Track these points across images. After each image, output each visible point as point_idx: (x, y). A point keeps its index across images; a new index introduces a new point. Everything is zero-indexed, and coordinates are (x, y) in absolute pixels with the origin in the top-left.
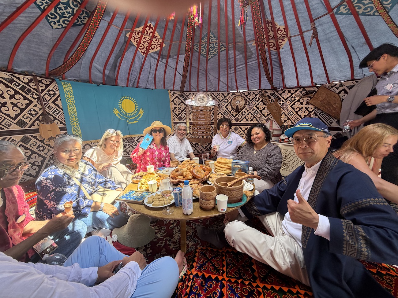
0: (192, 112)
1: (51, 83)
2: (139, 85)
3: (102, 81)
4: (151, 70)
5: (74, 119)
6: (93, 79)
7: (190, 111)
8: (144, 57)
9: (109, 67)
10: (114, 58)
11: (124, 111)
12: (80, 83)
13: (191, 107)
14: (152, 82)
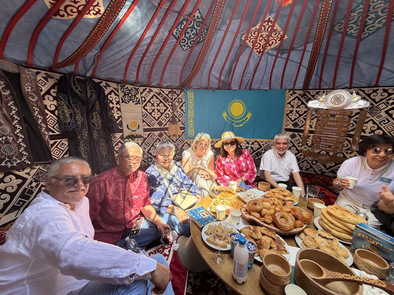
0: (316, 117)
1: (181, 92)
2: (252, 87)
3: (218, 87)
4: (267, 69)
5: (191, 121)
6: (211, 86)
7: (313, 115)
8: (260, 57)
9: (224, 73)
10: (229, 63)
11: (231, 114)
12: (200, 90)
13: (317, 110)
14: (267, 82)
